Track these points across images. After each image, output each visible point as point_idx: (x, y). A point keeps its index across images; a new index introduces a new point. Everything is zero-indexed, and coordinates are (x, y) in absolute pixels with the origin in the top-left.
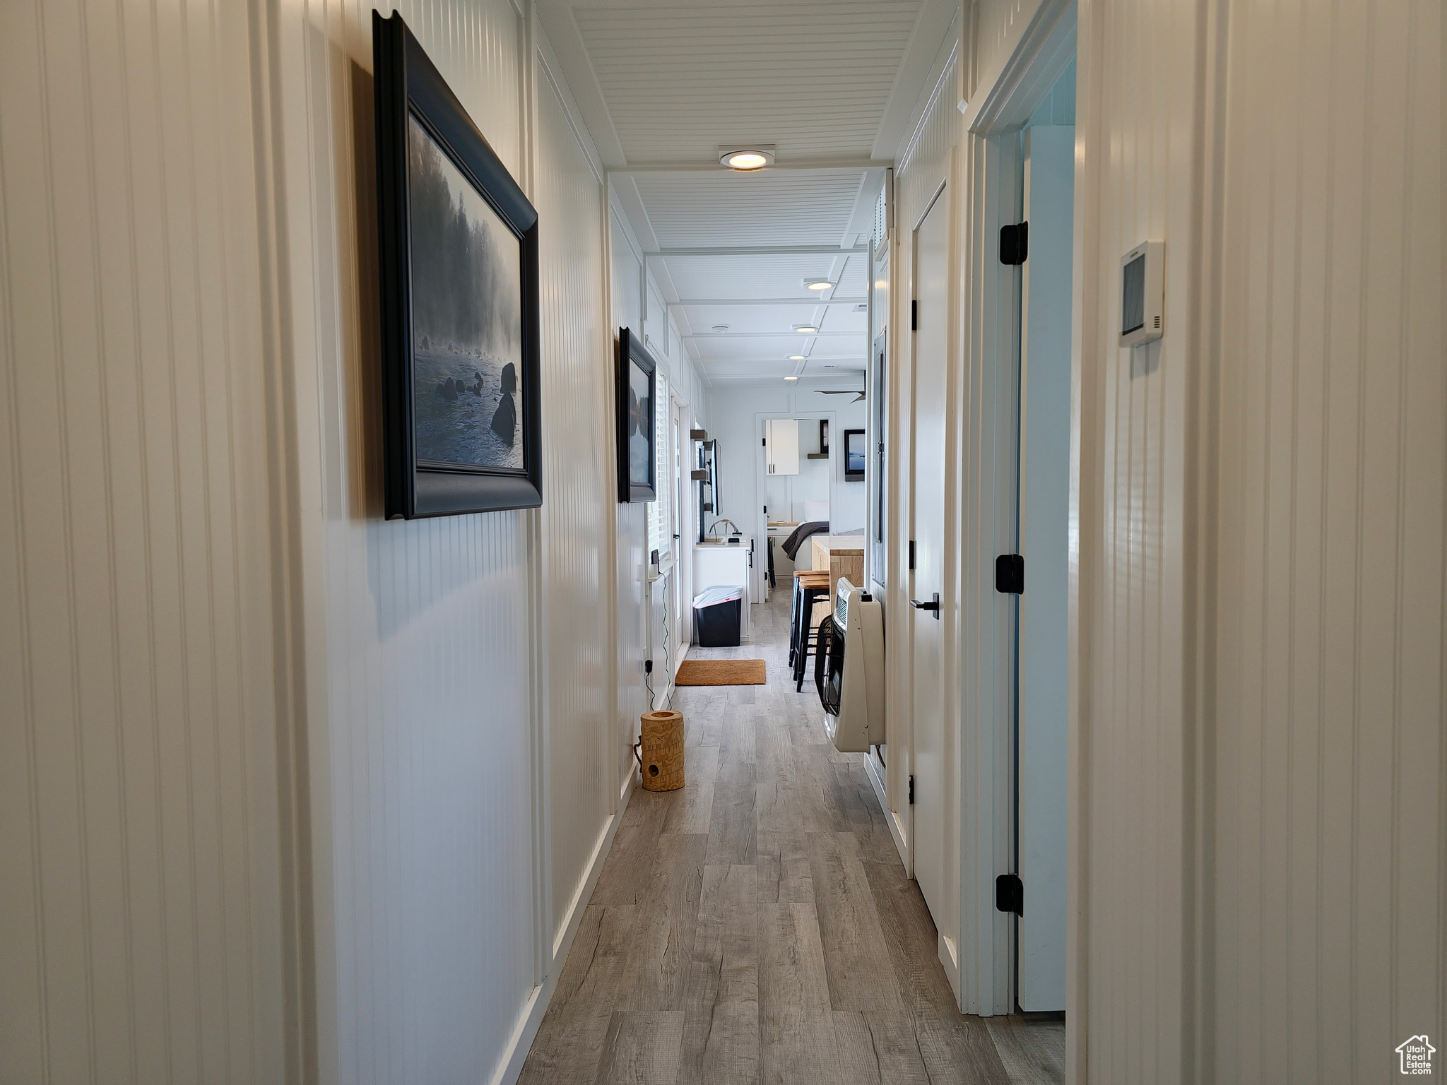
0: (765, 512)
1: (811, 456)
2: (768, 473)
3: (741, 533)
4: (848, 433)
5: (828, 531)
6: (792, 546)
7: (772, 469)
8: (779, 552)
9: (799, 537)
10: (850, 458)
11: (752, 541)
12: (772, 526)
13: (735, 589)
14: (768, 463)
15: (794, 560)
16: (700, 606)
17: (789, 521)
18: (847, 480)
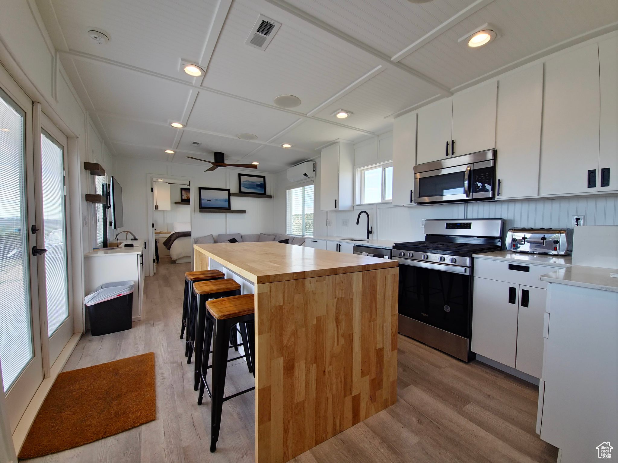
0: (153, 226)
1: (176, 203)
2: (155, 210)
3: (137, 239)
4: (200, 189)
5: (190, 236)
6: (168, 243)
7: (157, 207)
8: (161, 245)
9: (172, 239)
10: (202, 201)
11: (145, 243)
12: (157, 234)
13: (126, 286)
14: (155, 204)
15: (170, 250)
16: (90, 304)
17: (166, 231)
18: (200, 212)
